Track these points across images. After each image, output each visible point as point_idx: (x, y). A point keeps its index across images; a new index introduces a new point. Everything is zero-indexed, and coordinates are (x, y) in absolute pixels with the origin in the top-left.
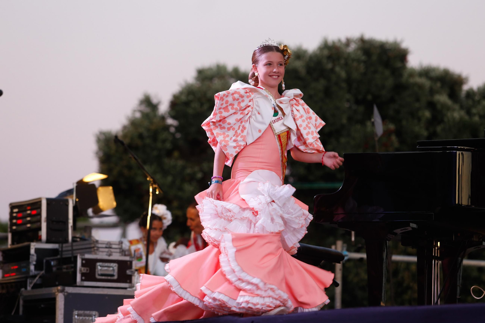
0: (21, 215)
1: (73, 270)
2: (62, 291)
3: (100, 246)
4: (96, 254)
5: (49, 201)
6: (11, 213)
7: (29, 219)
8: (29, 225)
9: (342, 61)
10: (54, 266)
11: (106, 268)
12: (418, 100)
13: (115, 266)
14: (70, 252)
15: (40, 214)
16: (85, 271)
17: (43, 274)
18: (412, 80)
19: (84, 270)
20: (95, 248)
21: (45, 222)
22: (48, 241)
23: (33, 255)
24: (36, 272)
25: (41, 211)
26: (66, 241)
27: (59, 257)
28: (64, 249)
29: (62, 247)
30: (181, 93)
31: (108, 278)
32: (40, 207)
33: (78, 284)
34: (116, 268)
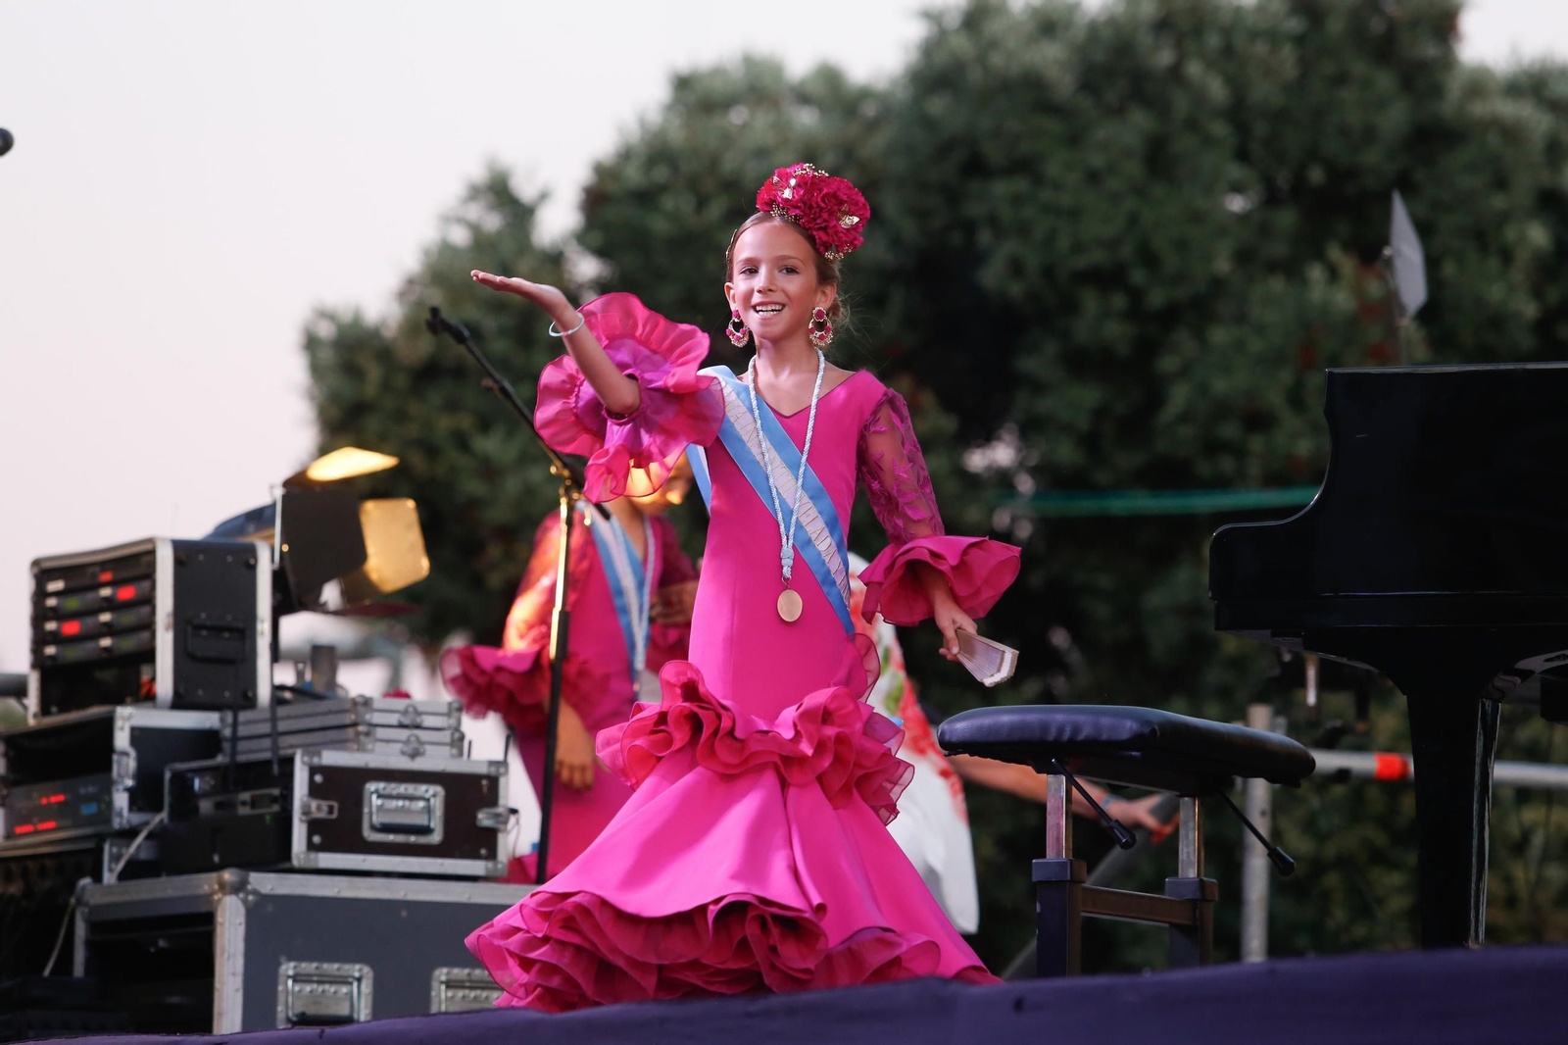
0: (73, 603)
1: (276, 808)
2: (239, 888)
3: (377, 718)
4: (361, 749)
5: (185, 551)
6: (40, 595)
7: (105, 617)
8: (106, 642)
9: (1214, 41)
10: (205, 795)
11: (400, 803)
12: (1501, 183)
13: (435, 793)
14: (267, 743)
15: (149, 600)
16: (323, 815)
17: (161, 821)
18: (1479, 109)
19: (319, 808)
20: (361, 728)
21: (167, 629)
22: (179, 703)
23: (125, 754)
24: (137, 818)
25: (153, 587)
26: (249, 701)
27: (220, 759)
28: (242, 731)
29: (235, 725)
30: (626, 155)
31: (406, 840)
32: (149, 575)
33: (295, 863)
34: (438, 804)
